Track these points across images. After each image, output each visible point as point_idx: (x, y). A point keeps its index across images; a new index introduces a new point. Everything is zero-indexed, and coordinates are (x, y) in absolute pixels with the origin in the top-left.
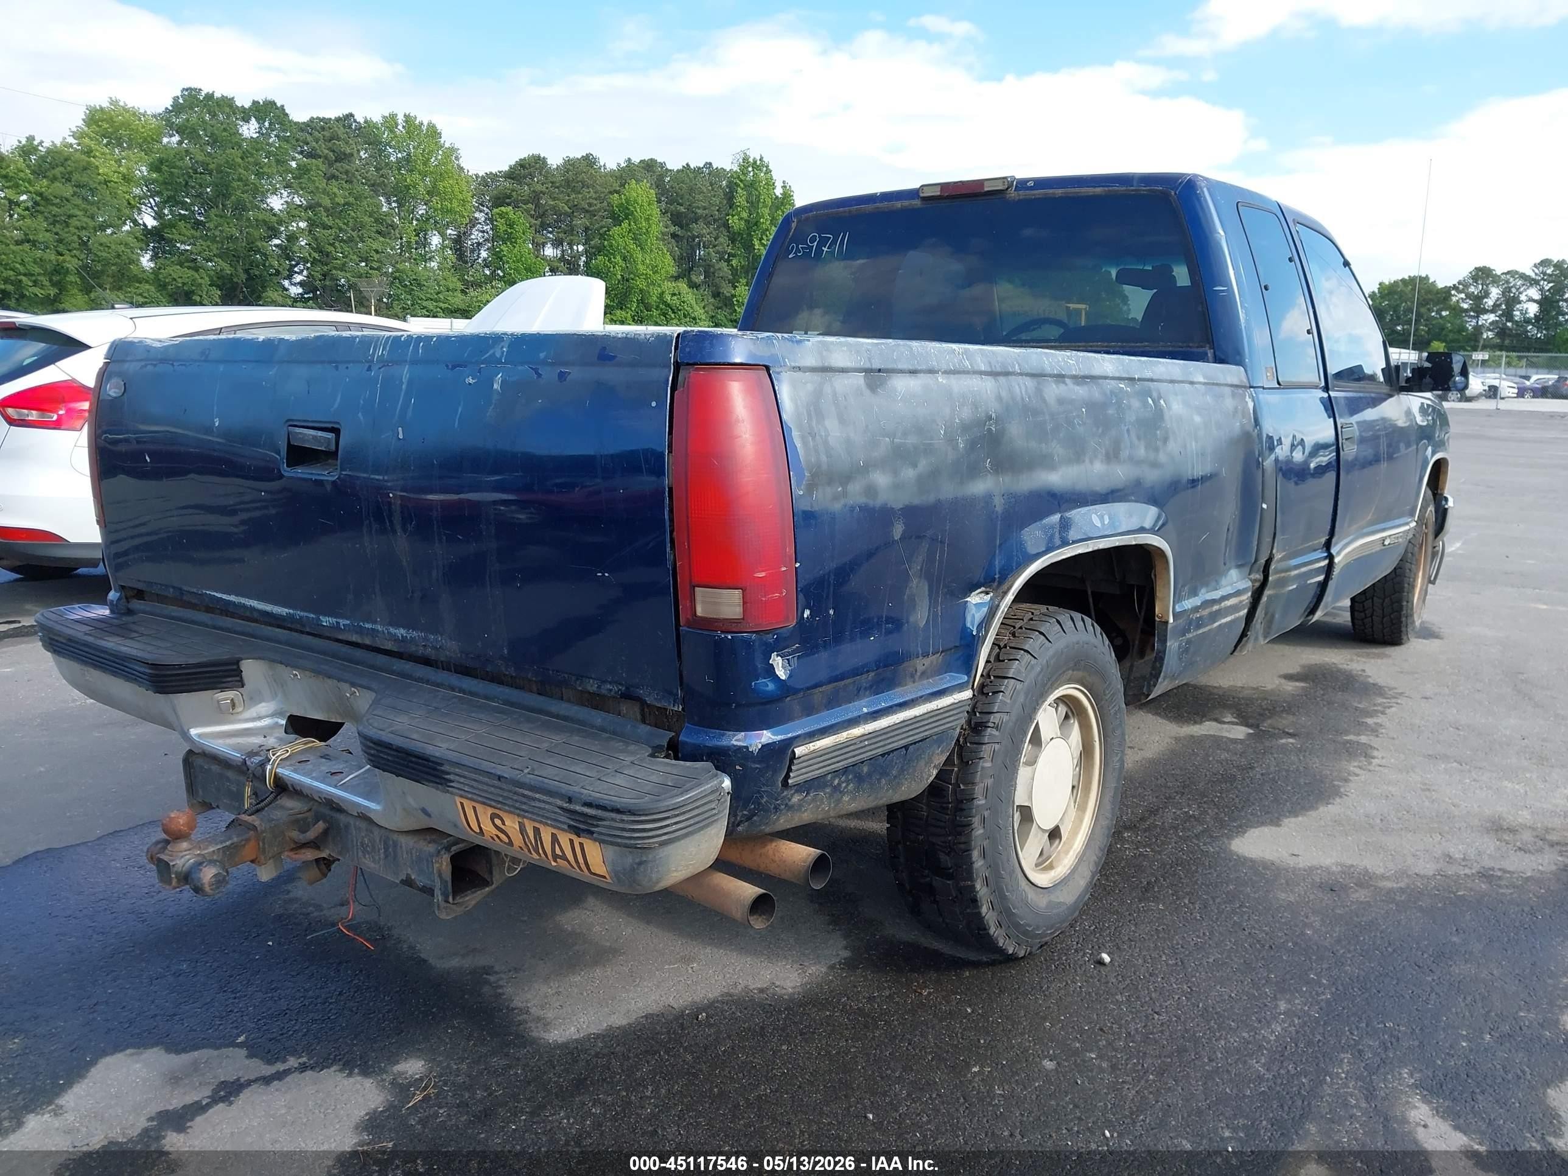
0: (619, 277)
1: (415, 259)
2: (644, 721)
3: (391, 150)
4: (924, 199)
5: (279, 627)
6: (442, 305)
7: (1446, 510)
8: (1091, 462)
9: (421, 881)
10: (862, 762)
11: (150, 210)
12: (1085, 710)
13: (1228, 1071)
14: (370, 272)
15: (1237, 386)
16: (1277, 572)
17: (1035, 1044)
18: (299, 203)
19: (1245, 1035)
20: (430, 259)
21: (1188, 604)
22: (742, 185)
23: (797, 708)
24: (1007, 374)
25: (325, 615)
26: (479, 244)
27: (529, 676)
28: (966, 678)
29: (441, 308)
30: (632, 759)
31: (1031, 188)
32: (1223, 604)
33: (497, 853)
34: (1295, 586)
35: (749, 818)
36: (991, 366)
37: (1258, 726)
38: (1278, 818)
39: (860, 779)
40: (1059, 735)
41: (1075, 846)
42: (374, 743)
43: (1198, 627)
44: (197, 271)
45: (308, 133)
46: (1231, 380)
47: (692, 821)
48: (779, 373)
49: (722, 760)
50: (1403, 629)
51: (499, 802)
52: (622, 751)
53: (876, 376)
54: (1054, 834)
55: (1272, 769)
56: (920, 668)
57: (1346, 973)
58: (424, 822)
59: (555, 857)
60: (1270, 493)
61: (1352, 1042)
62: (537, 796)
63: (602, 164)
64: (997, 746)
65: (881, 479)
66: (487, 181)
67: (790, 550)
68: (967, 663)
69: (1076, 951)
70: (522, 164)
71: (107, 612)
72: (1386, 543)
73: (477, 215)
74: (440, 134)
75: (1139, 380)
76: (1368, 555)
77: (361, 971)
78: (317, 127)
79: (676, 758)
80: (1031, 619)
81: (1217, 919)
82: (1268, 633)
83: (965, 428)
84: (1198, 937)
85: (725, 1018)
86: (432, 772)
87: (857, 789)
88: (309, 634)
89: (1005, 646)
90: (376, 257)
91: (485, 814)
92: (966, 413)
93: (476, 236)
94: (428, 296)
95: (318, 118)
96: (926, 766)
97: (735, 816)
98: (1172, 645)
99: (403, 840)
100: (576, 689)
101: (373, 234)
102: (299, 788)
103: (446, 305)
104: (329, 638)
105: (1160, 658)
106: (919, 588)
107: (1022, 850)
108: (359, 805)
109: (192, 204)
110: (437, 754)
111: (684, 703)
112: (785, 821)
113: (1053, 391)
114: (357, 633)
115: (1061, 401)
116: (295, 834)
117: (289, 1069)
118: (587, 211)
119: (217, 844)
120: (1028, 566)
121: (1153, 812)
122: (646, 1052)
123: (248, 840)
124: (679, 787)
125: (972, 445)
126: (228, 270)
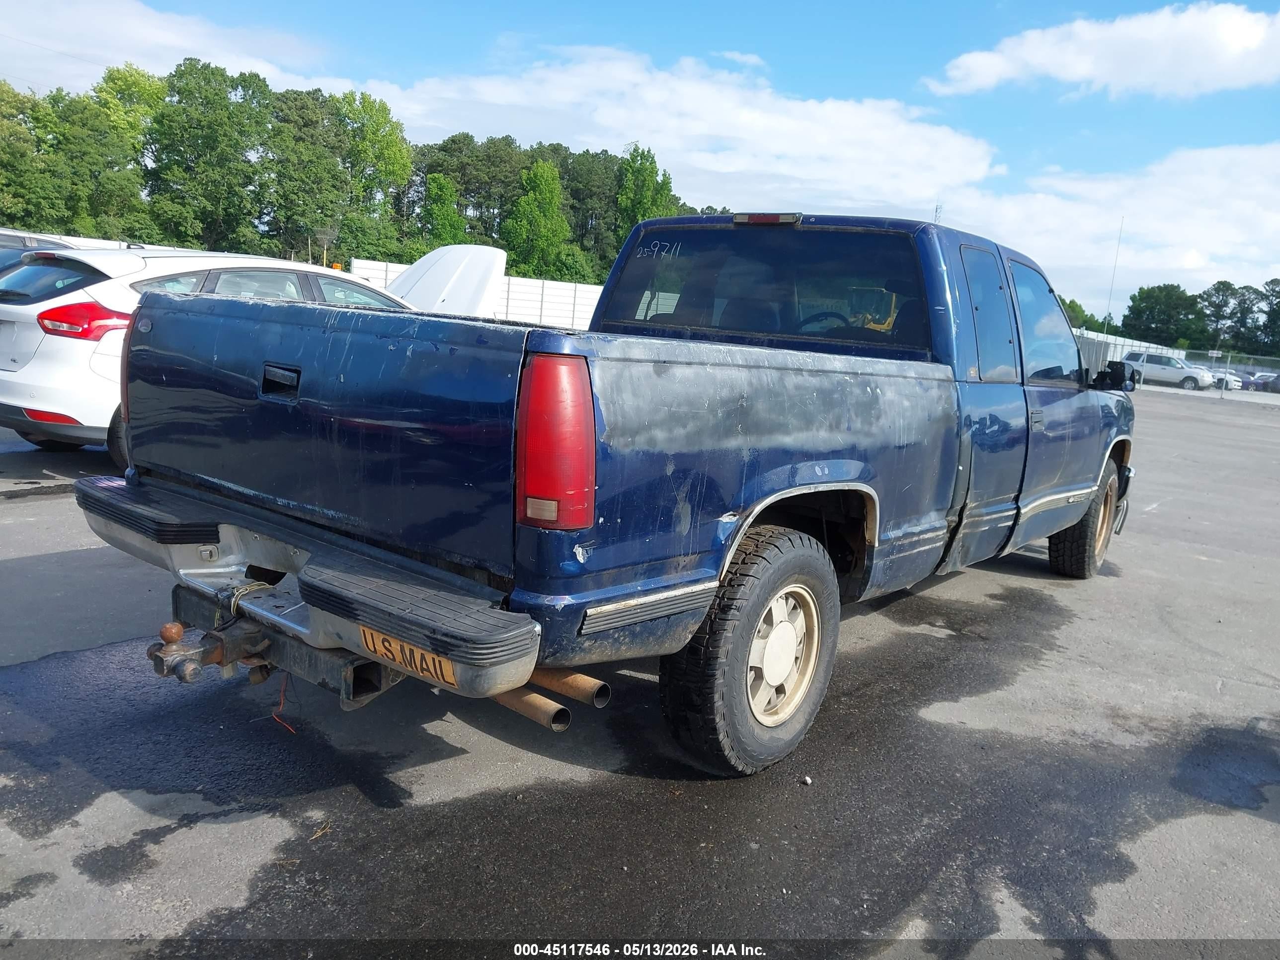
0: (525, 237)
1: (362, 210)
2: (490, 585)
3: (349, 121)
4: (736, 224)
5: (246, 503)
6: (381, 249)
7: (1128, 478)
8: (818, 430)
9: (332, 684)
10: (636, 624)
11: (151, 154)
12: (808, 603)
13: (877, 859)
14: (325, 218)
15: (943, 380)
16: (971, 516)
17: (747, 833)
18: (272, 158)
19: (895, 838)
20: (374, 211)
21: (893, 534)
22: (631, 171)
23: (591, 583)
24: (758, 367)
25: (280, 497)
26: (414, 202)
27: (416, 549)
28: (714, 573)
29: (380, 252)
30: (477, 608)
31: (812, 223)
32: (921, 537)
33: (386, 667)
34: (987, 528)
35: (554, 654)
36: (746, 361)
37: (960, 630)
38: (957, 697)
39: (634, 635)
40: (787, 619)
41: (795, 701)
42: (308, 587)
43: (900, 551)
44: (184, 207)
45: (284, 102)
46: (941, 376)
47: (513, 651)
48: (593, 361)
49: (537, 613)
50: (1086, 567)
51: (388, 631)
52: (471, 603)
53: (662, 365)
54: (780, 690)
55: (963, 662)
56: (682, 564)
57: (976, 803)
58: (338, 644)
59: (422, 669)
60: (965, 457)
61: (967, 847)
62: (414, 628)
63: (518, 145)
64: (737, 623)
65: (660, 435)
66: (423, 151)
67: (592, 478)
68: (718, 562)
69: (789, 774)
70: (453, 140)
71: (124, 483)
72: (1071, 501)
73: (414, 178)
74: (389, 110)
75: (861, 374)
76: (1054, 509)
77: (284, 751)
78: (290, 97)
79: (508, 610)
80: (771, 536)
81: (895, 761)
82: (965, 561)
83: (724, 403)
84: (878, 772)
85: (535, 800)
86: (345, 608)
87: (632, 642)
88: (266, 509)
89: (750, 554)
90: (330, 206)
91: (379, 638)
92: (725, 393)
93: (412, 195)
94: (370, 241)
95: (292, 91)
96: (683, 631)
97: (544, 652)
98: (878, 563)
99: (322, 655)
100: (445, 560)
101: (329, 187)
102: (253, 615)
103: (384, 250)
104: (281, 514)
105: (868, 571)
106: (684, 510)
107: (753, 698)
108: (294, 629)
109: (185, 152)
110: (350, 596)
111: (515, 574)
112: (578, 659)
113: (792, 380)
114: (301, 511)
115: (797, 387)
116: (248, 647)
117: (231, 810)
118: (503, 182)
119: (195, 649)
120: (766, 499)
121: (867, 685)
122: (478, 817)
123: (217, 648)
124: (506, 628)
125: (728, 415)
126: (210, 208)
